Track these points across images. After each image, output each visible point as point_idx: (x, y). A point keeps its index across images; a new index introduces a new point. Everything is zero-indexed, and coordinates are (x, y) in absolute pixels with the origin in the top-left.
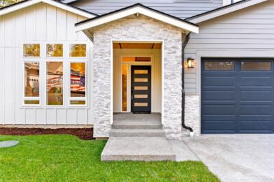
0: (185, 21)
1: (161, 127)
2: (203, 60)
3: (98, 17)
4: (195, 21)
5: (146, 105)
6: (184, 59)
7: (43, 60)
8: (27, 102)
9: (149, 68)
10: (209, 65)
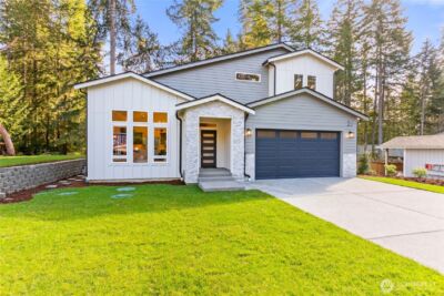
0: (245, 106)
1: (231, 175)
2: (257, 130)
3: (196, 99)
4: (251, 106)
5: (212, 161)
6: (247, 130)
7: (130, 124)
8: (115, 160)
9: (214, 132)
10: (261, 134)
